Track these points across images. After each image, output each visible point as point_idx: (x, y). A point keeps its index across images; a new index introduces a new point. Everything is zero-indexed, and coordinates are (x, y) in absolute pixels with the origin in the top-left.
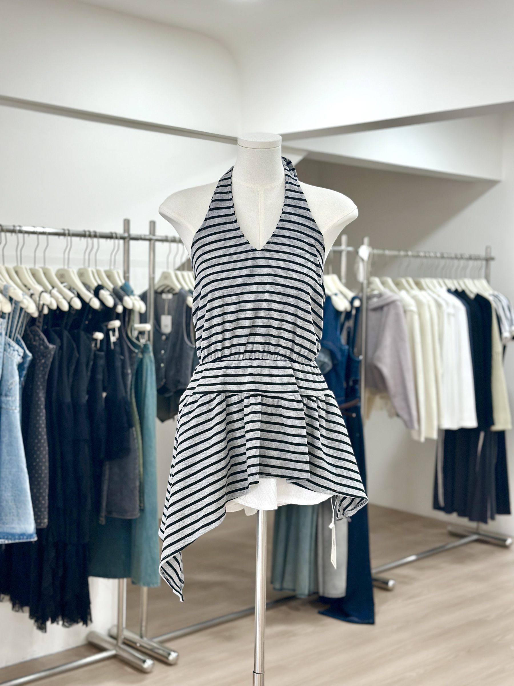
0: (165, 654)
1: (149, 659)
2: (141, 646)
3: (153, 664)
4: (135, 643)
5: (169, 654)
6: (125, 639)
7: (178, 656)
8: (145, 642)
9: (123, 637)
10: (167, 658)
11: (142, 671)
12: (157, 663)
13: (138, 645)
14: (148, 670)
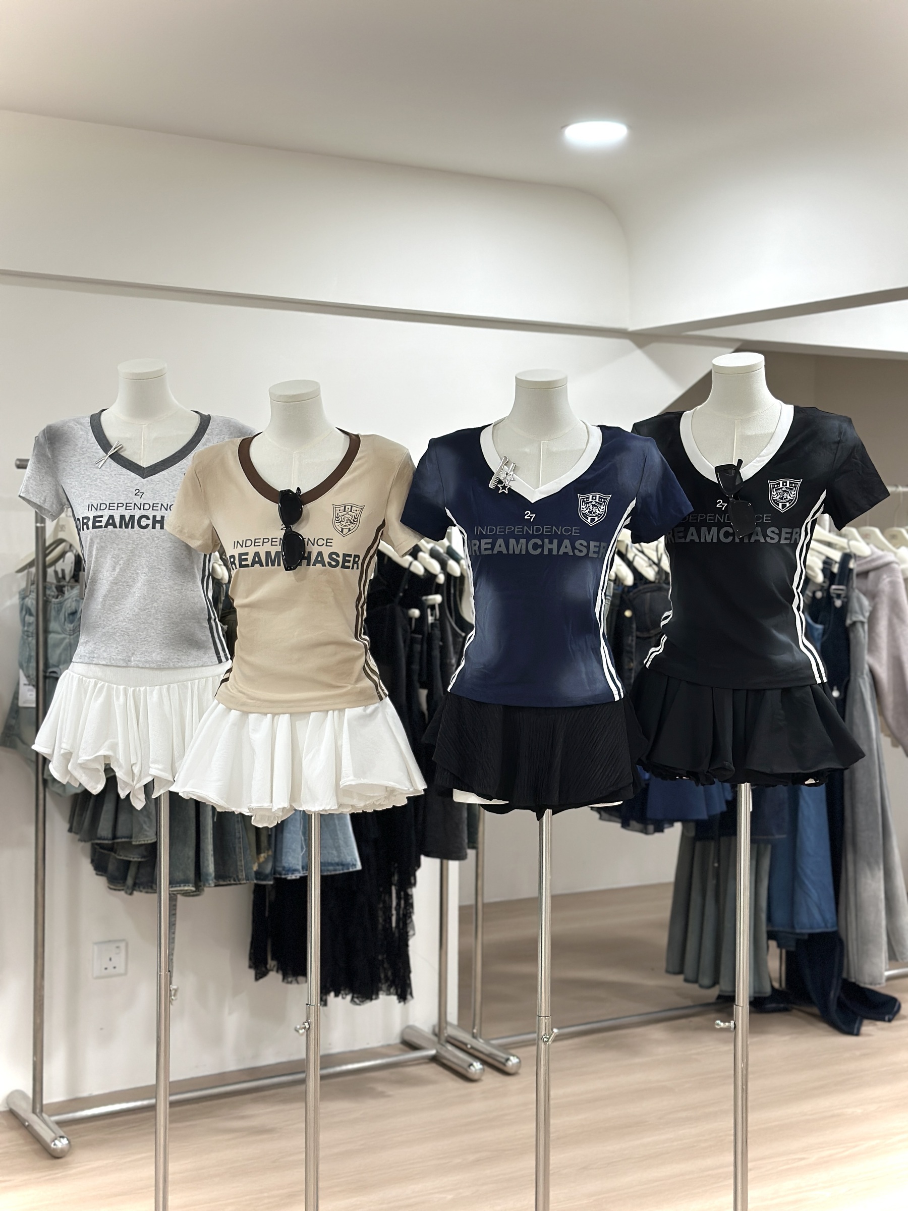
0: (503, 1060)
1: (477, 1062)
2: (472, 1048)
3: (483, 1070)
4: (466, 1044)
5: (508, 1060)
6: (449, 1036)
7: (520, 1062)
8: (480, 1044)
9: (446, 1035)
10: (504, 1064)
11: (466, 1078)
12: (488, 1069)
13: (469, 1046)
14: (476, 1077)
